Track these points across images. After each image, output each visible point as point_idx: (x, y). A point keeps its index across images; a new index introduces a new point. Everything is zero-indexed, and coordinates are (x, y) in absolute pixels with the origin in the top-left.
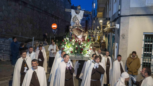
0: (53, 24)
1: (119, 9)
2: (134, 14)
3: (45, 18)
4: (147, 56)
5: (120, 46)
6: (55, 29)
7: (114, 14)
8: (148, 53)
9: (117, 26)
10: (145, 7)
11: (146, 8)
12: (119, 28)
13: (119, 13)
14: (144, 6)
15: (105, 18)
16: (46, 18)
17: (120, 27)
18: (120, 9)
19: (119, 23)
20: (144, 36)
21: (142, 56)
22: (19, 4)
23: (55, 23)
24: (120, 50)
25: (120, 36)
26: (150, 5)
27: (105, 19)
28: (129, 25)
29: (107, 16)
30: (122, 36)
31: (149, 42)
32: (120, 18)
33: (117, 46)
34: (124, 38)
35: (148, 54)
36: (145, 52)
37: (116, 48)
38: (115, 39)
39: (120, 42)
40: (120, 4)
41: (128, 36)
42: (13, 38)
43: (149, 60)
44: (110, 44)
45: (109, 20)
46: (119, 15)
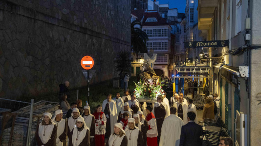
0: (83, 58)
1: (248, 27)
5: (252, 125)
6: (89, 68)
7: (236, 34)
9: (244, 71)
12: (247, 76)
13: (248, 37)
15: (214, 41)
16: (68, 37)
17: (250, 73)
18: (250, 29)
19: (248, 63)
24: (252, 134)
25: (253, 98)
27: (216, 44)
29: (222, 36)
30: (257, 97)
32: (250, 51)
33: (244, 122)
37: (244, 126)
38: (240, 99)
39: (252, 115)
40: (250, 15)
45: (225, 46)
46: (247, 42)
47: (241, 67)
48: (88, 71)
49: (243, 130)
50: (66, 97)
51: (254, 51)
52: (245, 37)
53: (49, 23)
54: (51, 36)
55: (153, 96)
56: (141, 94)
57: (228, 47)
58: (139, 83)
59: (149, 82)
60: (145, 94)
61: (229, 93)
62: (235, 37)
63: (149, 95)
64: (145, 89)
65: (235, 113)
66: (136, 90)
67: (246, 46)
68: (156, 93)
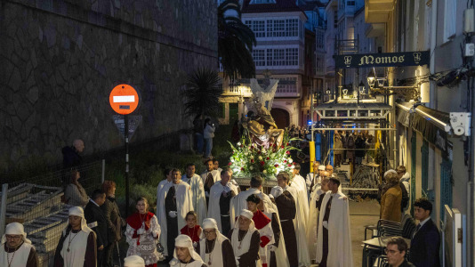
1: (469, 27)
3: (73, 44)
6: (128, 112)
7: (446, 40)
9: (460, 122)
12: (467, 134)
13: (468, 50)
15: (398, 54)
16: (80, 40)
17: (472, 129)
18: (474, 33)
19: (469, 108)
27: (401, 59)
32: (474, 81)
33: (461, 231)
37: (460, 240)
38: (451, 181)
40: (473, 2)
45: (421, 64)
47: (453, 115)
48: (126, 117)
49: (458, 247)
50: (78, 176)
52: (463, 50)
53: (34, 9)
55: (269, 173)
56: (243, 169)
57: (429, 67)
58: (239, 144)
59: (261, 142)
60: (251, 168)
61: (430, 165)
62: (443, 46)
63: (262, 170)
64: (252, 157)
65: (443, 210)
66: (232, 161)
67: (465, 70)
68: (276, 166)
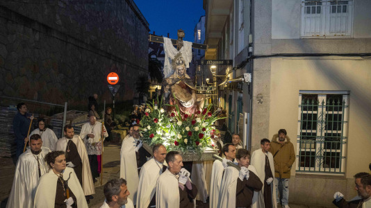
0: (110, 74)
1: (250, 41)
2: (279, 53)
4: (308, 138)
5: (253, 120)
6: (116, 83)
7: (239, 53)
8: (309, 131)
9: (248, 77)
10: (300, 39)
11: (302, 41)
12: (250, 81)
13: (250, 50)
14: (298, 37)
15: (221, 60)
16: (96, 59)
17: (252, 79)
18: (252, 43)
19: (251, 71)
20: (300, 97)
21: (299, 139)
22: (33, 30)
23: (116, 70)
24: (253, 127)
25: (254, 98)
26: (309, 36)
27: (222, 62)
28: (272, 75)
29: (226, 56)
31: (310, 109)
32: (253, 60)
33: (247, 120)
34: (262, 103)
35: (309, 134)
36: (304, 131)
37: (247, 123)
38: (242, 104)
39: (254, 112)
40: (252, 32)
41: (269, 97)
42: (19, 106)
43: (313, 146)
44: (233, 115)
45: (229, 65)
46: (249, 54)
47: (245, 74)
48: (113, 85)
49: (246, 125)
51: (255, 60)
52: (248, 50)
54: (80, 57)
57: (232, 66)
62: (238, 55)
65: (238, 115)
67: (249, 57)
